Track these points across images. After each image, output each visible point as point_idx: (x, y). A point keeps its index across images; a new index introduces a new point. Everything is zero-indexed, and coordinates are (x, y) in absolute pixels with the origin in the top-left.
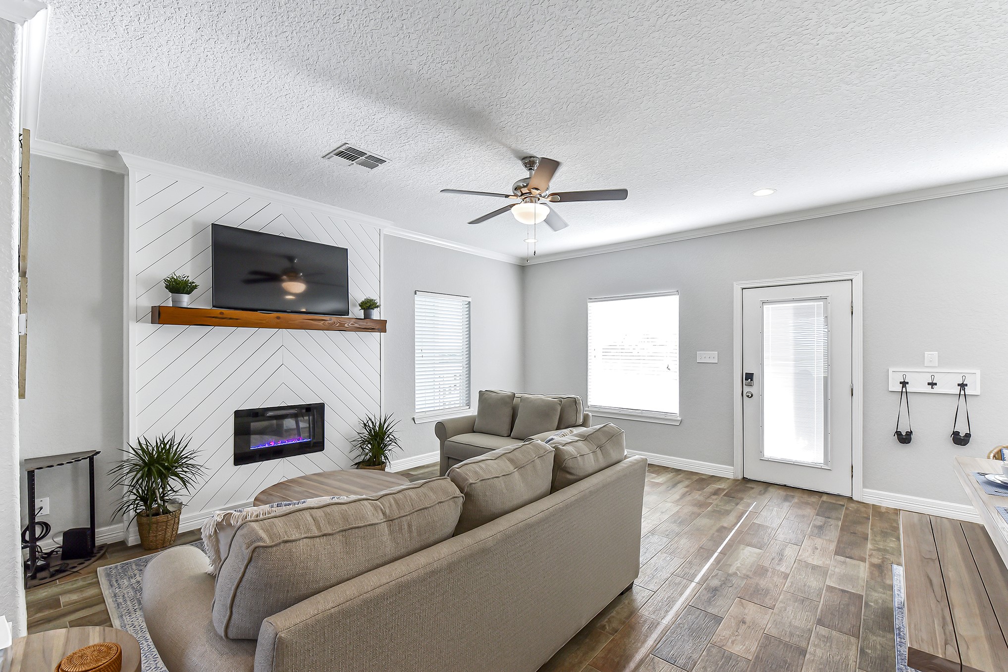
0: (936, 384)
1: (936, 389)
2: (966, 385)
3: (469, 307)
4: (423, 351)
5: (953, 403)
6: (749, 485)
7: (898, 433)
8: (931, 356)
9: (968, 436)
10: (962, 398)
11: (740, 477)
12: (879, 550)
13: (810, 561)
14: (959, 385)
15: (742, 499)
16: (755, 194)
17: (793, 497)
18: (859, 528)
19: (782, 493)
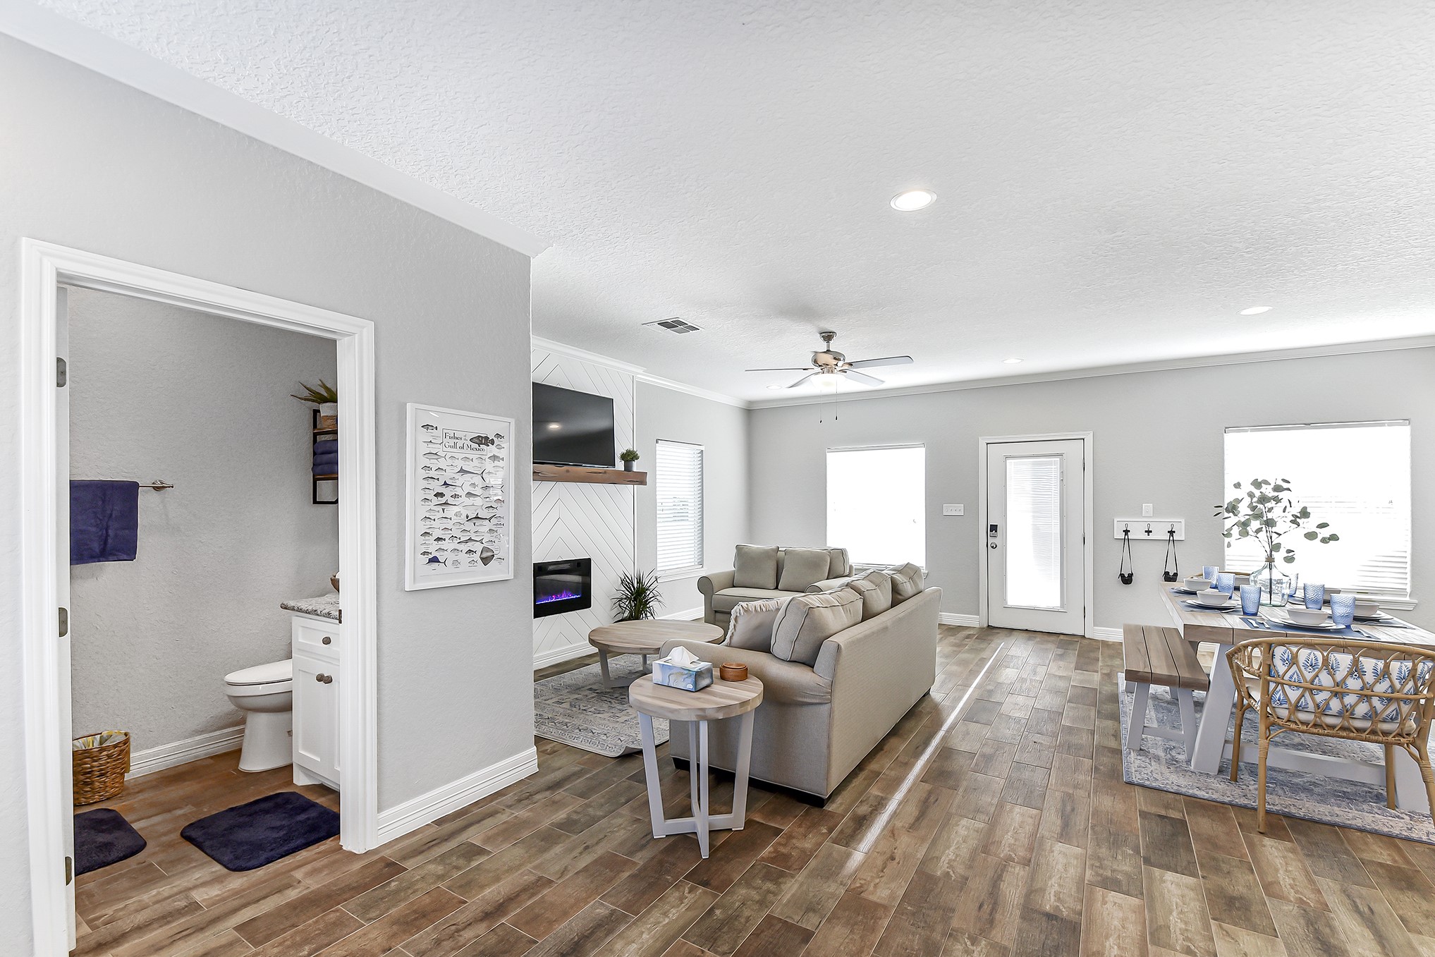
0: (1151, 532)
1: (1152, 536)
2: (1174, 532)
3: (702, 456)
4: (664, 504)
5: (1163, 548)
6: (995, 631)
7: (1122, 575)
8: (1148, 507)
9: (1176, 575)
10: (1171, 543)
11: (986, 625)
12: (1108, 666)
13: (1057, 674)
14: (1169, 532)
15: (992, 640)
16: (1005, 362)
17: (1035, 637)
18: (1092, 655)
19: (1025, 635)
